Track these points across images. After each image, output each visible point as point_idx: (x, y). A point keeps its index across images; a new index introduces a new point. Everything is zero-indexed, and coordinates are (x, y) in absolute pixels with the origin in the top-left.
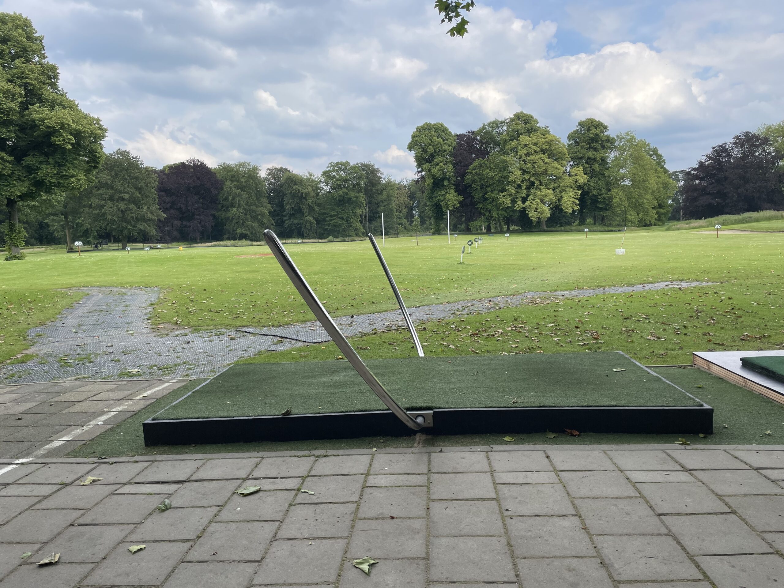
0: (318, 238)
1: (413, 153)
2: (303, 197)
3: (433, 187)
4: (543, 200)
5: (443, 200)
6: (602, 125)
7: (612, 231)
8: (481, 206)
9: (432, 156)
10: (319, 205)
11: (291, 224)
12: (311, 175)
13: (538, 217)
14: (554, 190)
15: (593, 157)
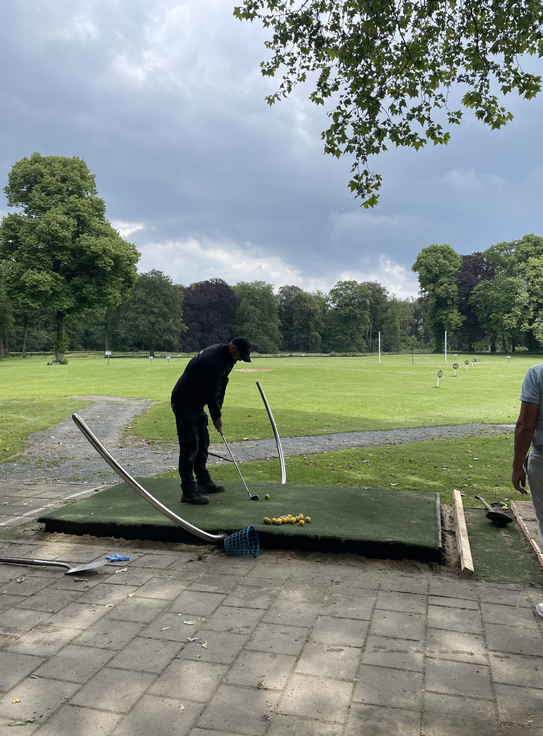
0: (322, 353)
2: (311, 314)
3: (436, 307)
5: (446, 319)
8: (485, 327)
9: (437, 277)
10: (325, 321)
11: (298, 338)
12: (319, 293)
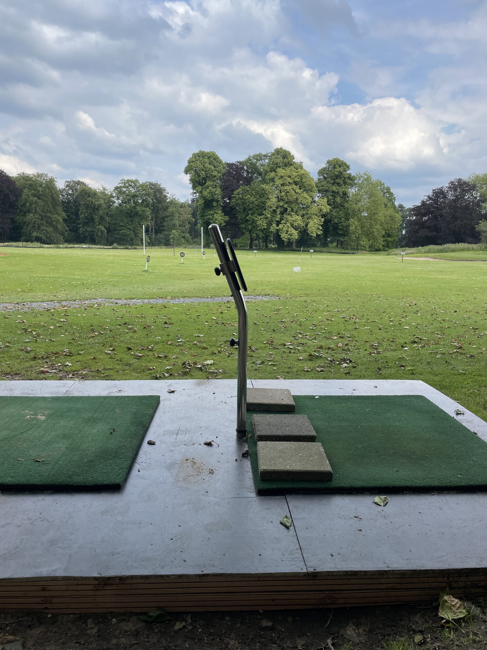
0: (104, 245)
1: (188, 177)
2: (96, 209)
3: (205, 207)
4: (293, 224)
5: (212, 219)
6: (345, 164)
7: (347, 253)
8: (243, 226)
10: (110, 216)
11: (85, 231)
12: (104, 189)
13: (288, 238)
14: (303, 216)
15: (336, 191)
